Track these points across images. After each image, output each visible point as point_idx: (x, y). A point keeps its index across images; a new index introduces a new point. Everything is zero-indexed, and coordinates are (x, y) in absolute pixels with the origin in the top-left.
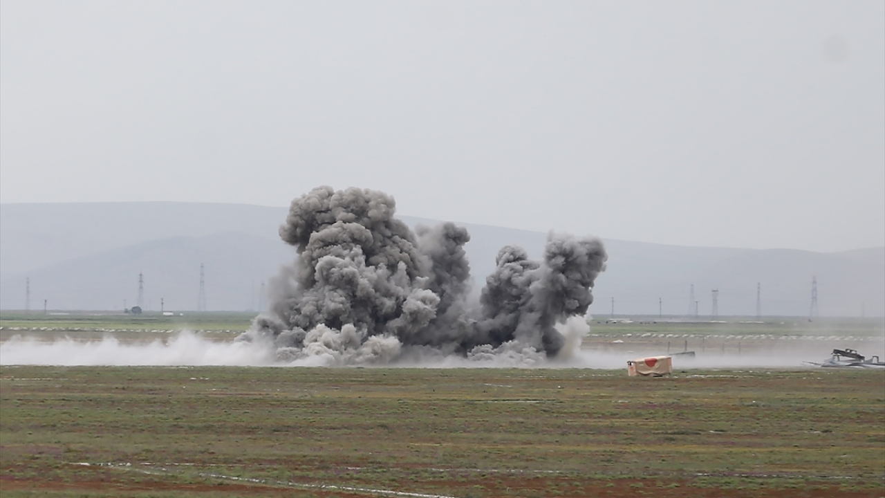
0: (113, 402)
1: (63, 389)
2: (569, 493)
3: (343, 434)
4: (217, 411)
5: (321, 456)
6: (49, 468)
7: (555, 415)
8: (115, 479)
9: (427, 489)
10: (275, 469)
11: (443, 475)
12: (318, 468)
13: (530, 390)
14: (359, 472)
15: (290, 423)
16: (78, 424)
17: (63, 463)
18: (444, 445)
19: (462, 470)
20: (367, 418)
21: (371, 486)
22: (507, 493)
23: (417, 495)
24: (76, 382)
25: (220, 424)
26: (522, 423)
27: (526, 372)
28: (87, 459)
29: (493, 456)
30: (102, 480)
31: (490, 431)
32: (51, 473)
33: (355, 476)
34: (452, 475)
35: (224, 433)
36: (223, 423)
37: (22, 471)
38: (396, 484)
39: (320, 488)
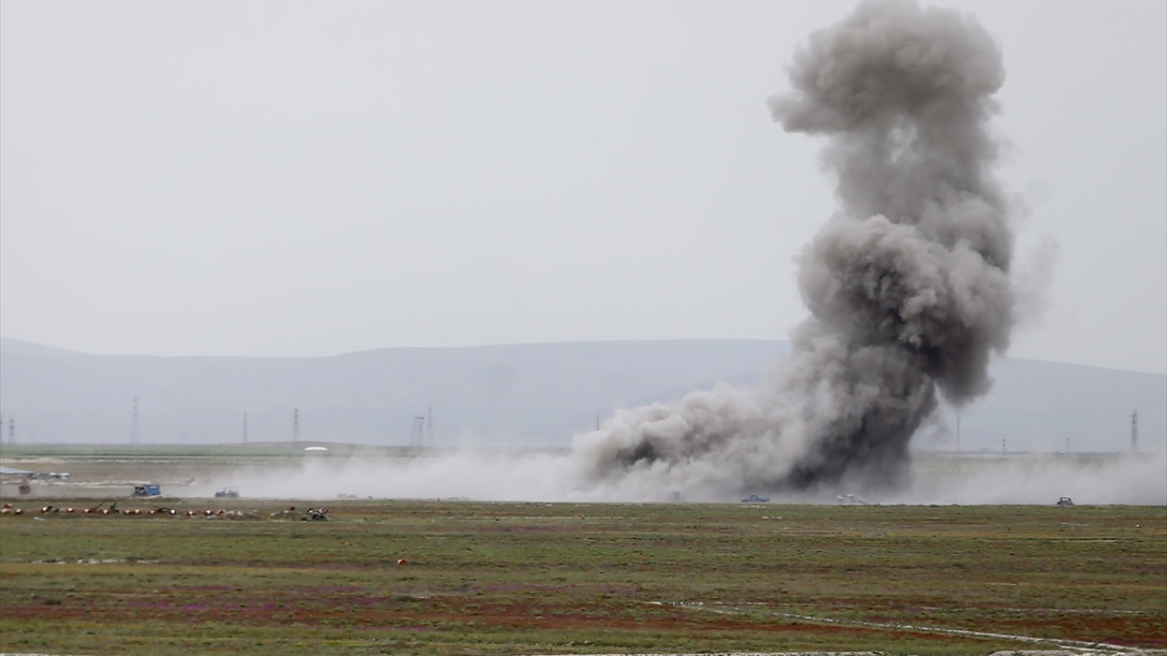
0: (685, 541)
1: (635, 527)
2: (1149, 634)
3: (917, 573)
4: (789, 550)
5: (895, 596)
6: (621, 607)
7: (1134, 554)
8: (687, 618)
9: (1003, 629)
10: (849, 609)
11: (1020, 615)
12: (893, 608)
13: (1108, 529)
14: (933, 612)
15: (863, 563)
16: (650, 563)
17: (636, 602)
18: (1021, 584)
19: (1039, 610)
20: (943, 557)
21: (947, 626)
22: (1086, 633)
23: (994, 635)
24: (647, 521)
25: (792, 563)
26: (1100, 562)
27: (1104, 511)
28: (659, 598)
29: (1071, 596)
30: (675, 620)
31: (1068, 571)
32: (622, 612)
33: (931, 615)
34: (1029, 615)
35: (796, 572)
36: (795, 562)
37: (594, 610)
38: (973, 624)
39: (895, 628)
